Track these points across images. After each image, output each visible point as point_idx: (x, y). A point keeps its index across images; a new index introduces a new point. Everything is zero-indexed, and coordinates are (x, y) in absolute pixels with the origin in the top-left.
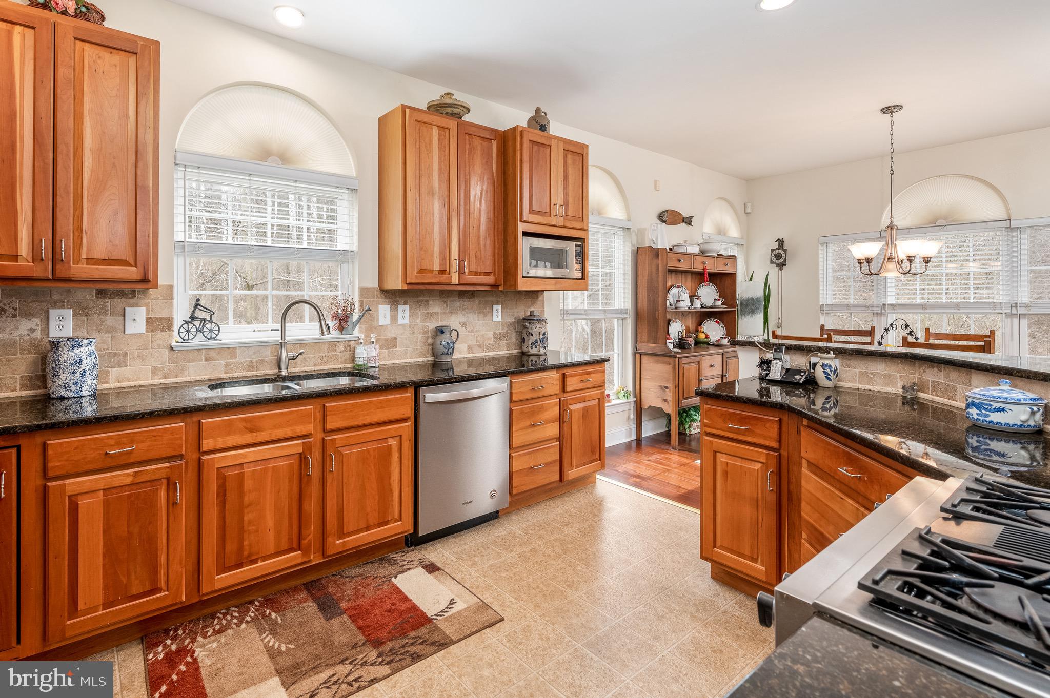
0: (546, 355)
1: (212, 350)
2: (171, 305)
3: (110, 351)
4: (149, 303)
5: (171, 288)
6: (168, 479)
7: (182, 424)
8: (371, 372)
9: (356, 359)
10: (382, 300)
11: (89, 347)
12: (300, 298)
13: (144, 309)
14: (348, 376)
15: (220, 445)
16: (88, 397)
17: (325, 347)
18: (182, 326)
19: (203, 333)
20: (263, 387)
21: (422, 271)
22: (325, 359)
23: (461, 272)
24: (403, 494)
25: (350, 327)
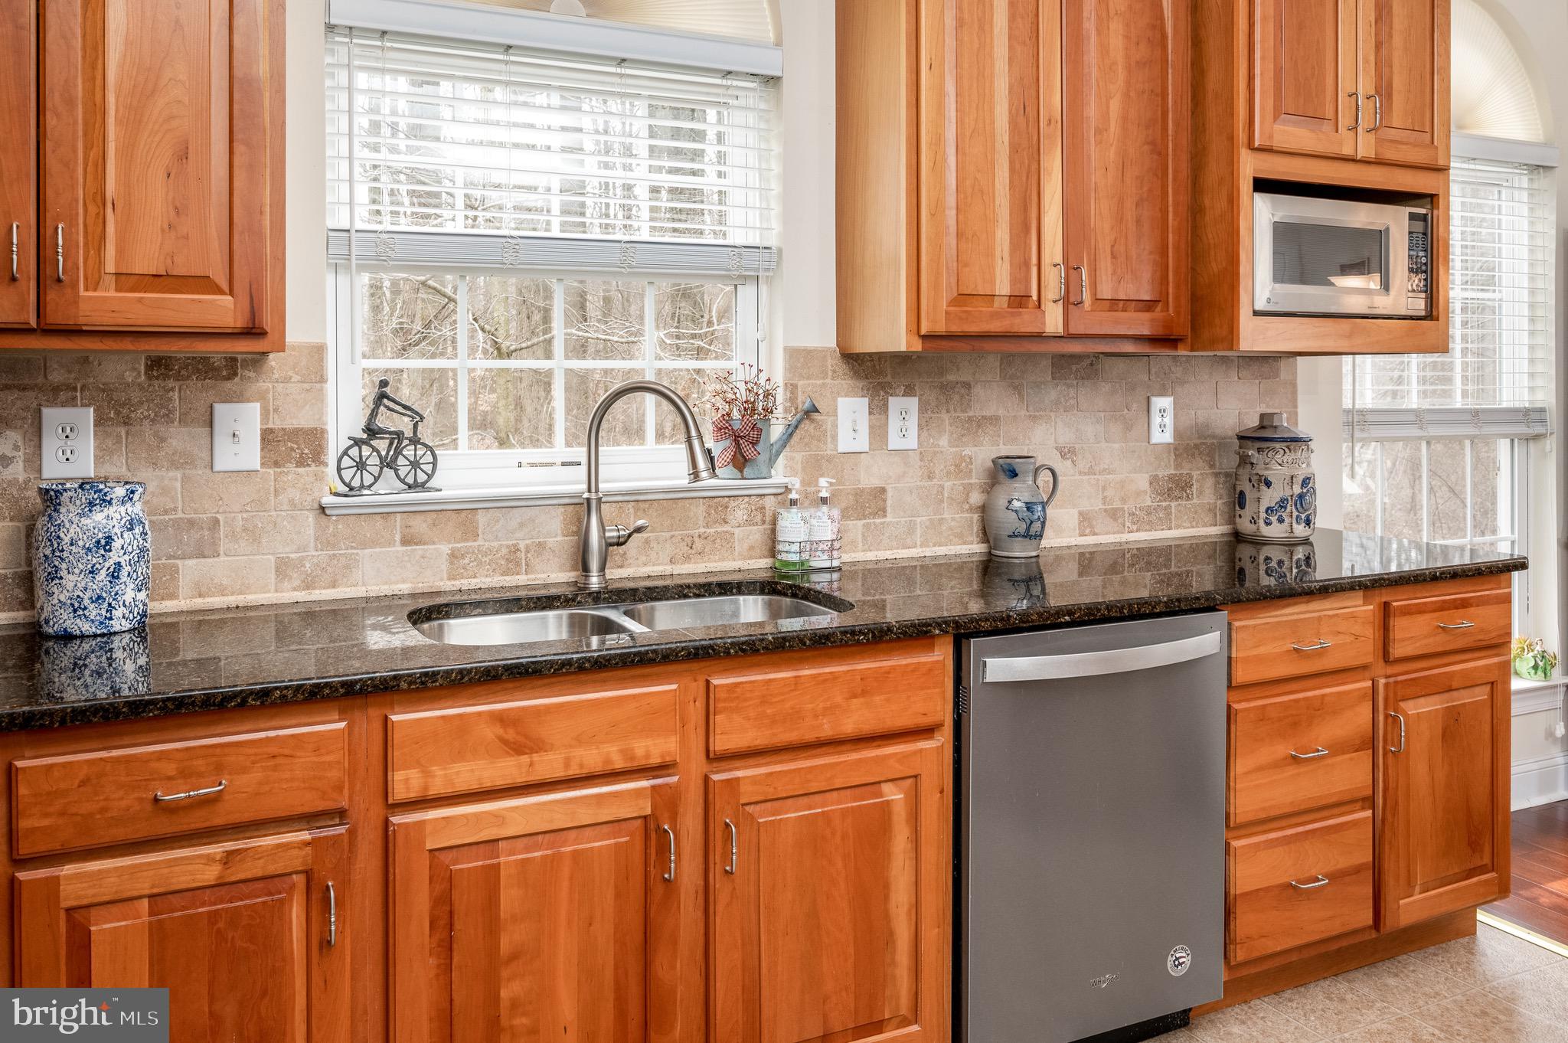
0: (1311, 544)
1: (418, 516)
2: (320, 398)
3: (180, 515)
4: (267, 391)
5: (319, 350)
6: (308, 874)
7: (342, 725)
8: (820, 582)
9: (780, 547)
10: (847, 383)
11: (128, 505)
12: (637, 378)
13: (256, 407)
14: (762, 592)
15: (437, 788)
16: (128, 636)
17: (699, 510)
18: (345, 453)
19: (396, 471)
20: (544, 618)
21: (962, 298)
22: (698, 544)
23: (1069, 302)
24: (923, 946)
25: (763, 458)
